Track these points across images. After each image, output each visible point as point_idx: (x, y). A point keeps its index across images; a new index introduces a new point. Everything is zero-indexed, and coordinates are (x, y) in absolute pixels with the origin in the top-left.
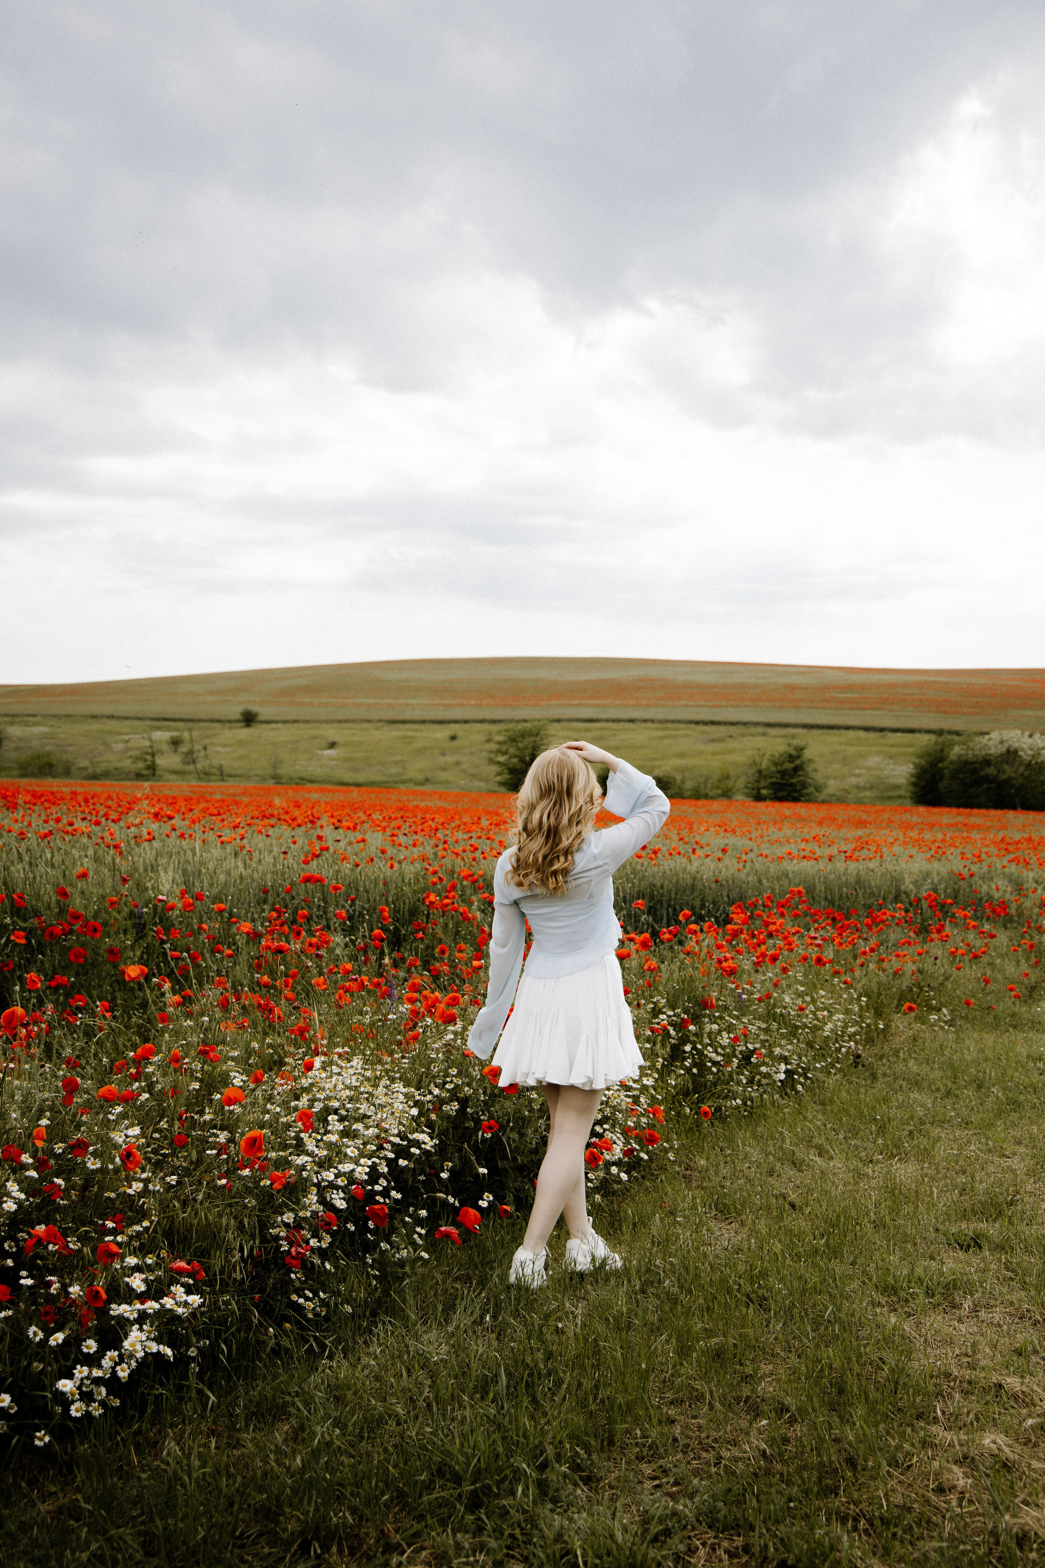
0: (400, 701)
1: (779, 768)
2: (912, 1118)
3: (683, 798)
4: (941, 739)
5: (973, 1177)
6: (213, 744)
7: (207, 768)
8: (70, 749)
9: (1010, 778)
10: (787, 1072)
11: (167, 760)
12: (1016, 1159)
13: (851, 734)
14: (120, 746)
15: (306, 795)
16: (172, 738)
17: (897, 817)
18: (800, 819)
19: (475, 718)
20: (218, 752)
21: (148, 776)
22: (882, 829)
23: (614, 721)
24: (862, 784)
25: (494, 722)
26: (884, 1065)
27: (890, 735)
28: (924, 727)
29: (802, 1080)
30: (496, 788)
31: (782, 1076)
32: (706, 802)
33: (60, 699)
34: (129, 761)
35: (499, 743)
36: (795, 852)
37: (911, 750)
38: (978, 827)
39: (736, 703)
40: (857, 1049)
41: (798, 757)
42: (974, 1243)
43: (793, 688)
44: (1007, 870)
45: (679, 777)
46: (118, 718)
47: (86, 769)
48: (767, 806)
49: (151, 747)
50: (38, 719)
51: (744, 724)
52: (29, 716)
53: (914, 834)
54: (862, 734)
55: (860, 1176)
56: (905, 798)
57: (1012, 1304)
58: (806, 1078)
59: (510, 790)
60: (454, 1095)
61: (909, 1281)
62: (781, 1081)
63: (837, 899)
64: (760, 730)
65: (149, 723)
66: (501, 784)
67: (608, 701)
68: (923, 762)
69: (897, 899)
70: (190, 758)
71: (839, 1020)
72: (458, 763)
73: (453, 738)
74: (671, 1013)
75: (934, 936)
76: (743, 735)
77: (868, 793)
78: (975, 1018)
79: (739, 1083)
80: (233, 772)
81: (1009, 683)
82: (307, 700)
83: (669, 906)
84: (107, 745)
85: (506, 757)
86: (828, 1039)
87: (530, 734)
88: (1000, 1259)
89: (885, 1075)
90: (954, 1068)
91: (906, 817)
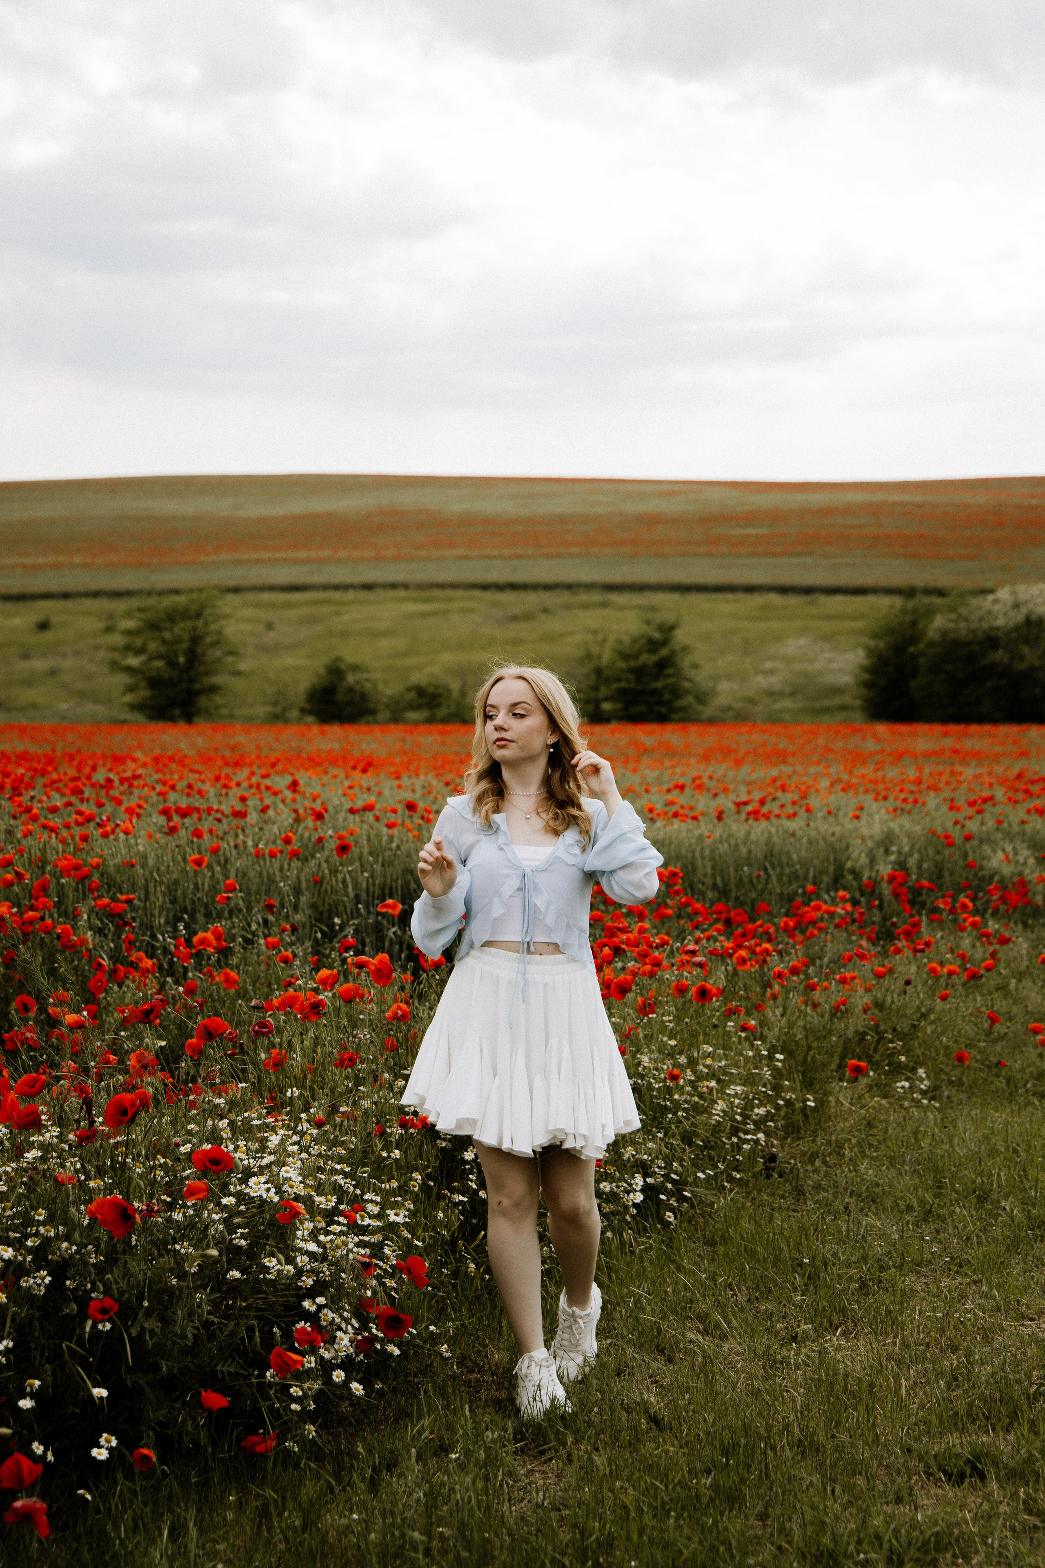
1: (632, 663)
2: (865, 1259)
4: (911, 604)
5: (969, 1355)
9: (1032, 669)
10: (645, 1189)
13: (758, 600)
17: (838, 745)
18: (669, 750)
19: (82, 588)
22: (810, 764)
23: (337, 587)
24: (777, 687)
25: (117, 595)
26: (816, 1171)
27: (823, 599)
28: (883, 582)
29: (673, 1202)
30: (127, 715)
31: (639, 1198)
35: (128, 632)
36: (659, 807)
37: (859, 625)
38: (977, 755)
39: (553, 550)
40: (767, 1144)
41: (663, 643)
42: (971, 1470)
43: (651, 520)
44: (1028, 828)
45: (455, 685)
48: (612, 732)
51: (569, 587)
53: (867, 770)
54: (774, 598)
55: (774, 1364)
56: (852, 708)
58: (682, 1199)
60: (41, 1255)
61: (859, 1542)
62: (636, 1205)
63: (732, 885)
64: (596, 597)
66: (134, 707)
67: (326, 553)
68: (882, 645)
69: (837, 881)
71: (736, 1095)
72: (53, 673)
73: (43, 626)
75: (902, 943)
76: (567, 607)
77: (788, 704)
78: (975, 1081)
81: (1026, 502)
85: (142, 658)
86: (717, 1129)
87: (184, 614)
88: (1015, 1496)
89: (818, 1187)
90: (936, 1170)
91: (854, 742)
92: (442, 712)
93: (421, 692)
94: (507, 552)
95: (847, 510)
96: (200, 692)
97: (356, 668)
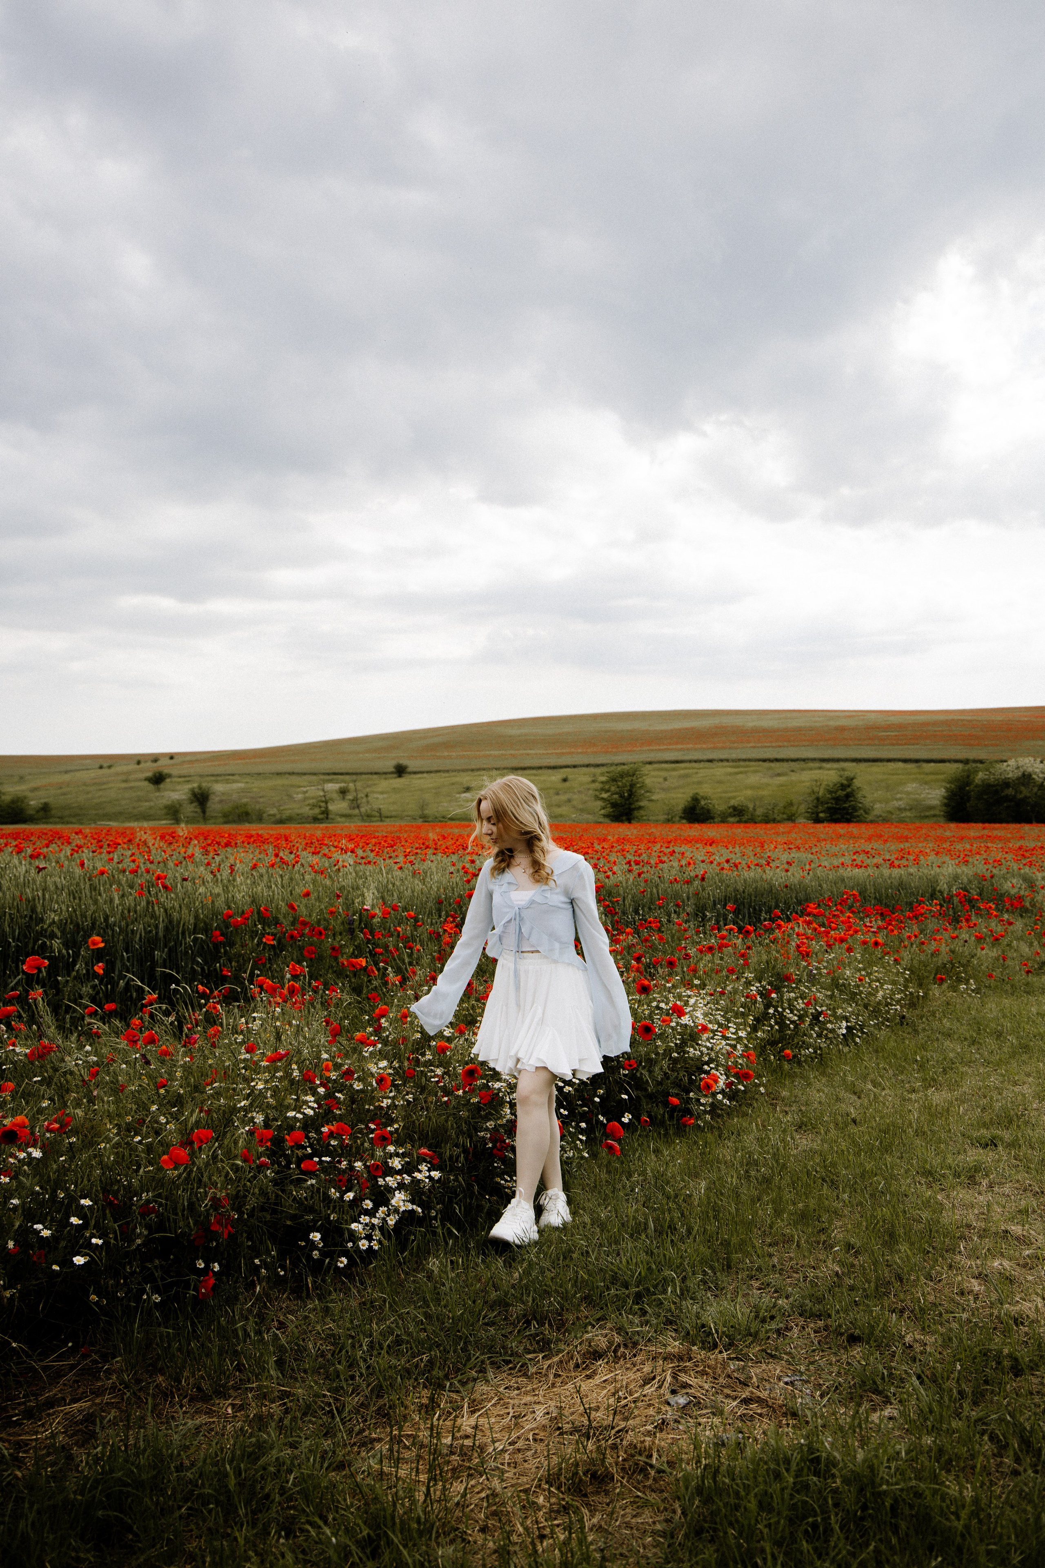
0: (521, 752)
1: (834, 795)
2: (945, 1059)
3: (756, 823)
4: (967, 767)
5: (991, 1098)
6: (374, 792)
7: (369, 811)
8: (261, 800)
9: (1026, 797)
10: (847, 1028)
11: (338, 806)
12: (1026, 1087)
13: (891, 765)
14: (300, 796)
15: (449, 830)
16: (341, 788)
17: (933, 832)
18: (852, 836)
19: (582, 763)
20: (377, 798)
21: (322, 819)
22: (920, 842)
23: (696, 761)
24: (903, 806)
25: (598, 766)
26: (923, 1023)
27: (925, 765)
28: (953, 757)
29: (860, 1034)
30: (603, 820)
31: (844, 1031)
32: (774, 825)
33: (252, 761)
34: (308, 808)
35: (602, 782)
36: (849, 863)
37: (942, 777)
38: (999, 838)
39: (796, 743)
40: (902, 1011)
41: (849, 786)
42: (992, 1143)
43: (842, 729)
44: (1022, 871)
45: (751, 806)
46: (298, 774)
47: (274, 815)
48: (824, 827)
49: (325, 796)
50: (236, 778)
51: (804, 760)
52: (229, 775)
53: (946, 845)
54: (901, 764)
55: (905, 1100)
56: (939, 816)
57: (1018, 1181)
58: (863, 1033)
59: (612, 821)
61: (942, 1168)
62: (843, 1035)
63: (884, 898)
64: (817, 765)
65: (322, 777)
66: (605, 816)
67: (691, 746)
68: (953, 786)
69: (933, 896)
70: (355, 804)
71: (888, 989)
72: (569, 801)
73: (565, 780)
74: (759, 985)
75: (964, 924)
76: (803, 769)
77: (908, 814)
78: (996, 987)
79: (811, 1036)
80: (389, 815)
81: (1022, 719)
82: (446, 754)
83: (750, 906)
84: (290, 796)
85: (609, 794)
86: (879, 1003)
87: (628, 774)
88: (1009, 1153)
89: (924, 1030)
90: (978, 1023)
91: (939, 832)
92: (745, 818)
93: (735, 808)
94: (774, 744)
95: (935, 723)
96: (634, 809)
97: (705, 798)
